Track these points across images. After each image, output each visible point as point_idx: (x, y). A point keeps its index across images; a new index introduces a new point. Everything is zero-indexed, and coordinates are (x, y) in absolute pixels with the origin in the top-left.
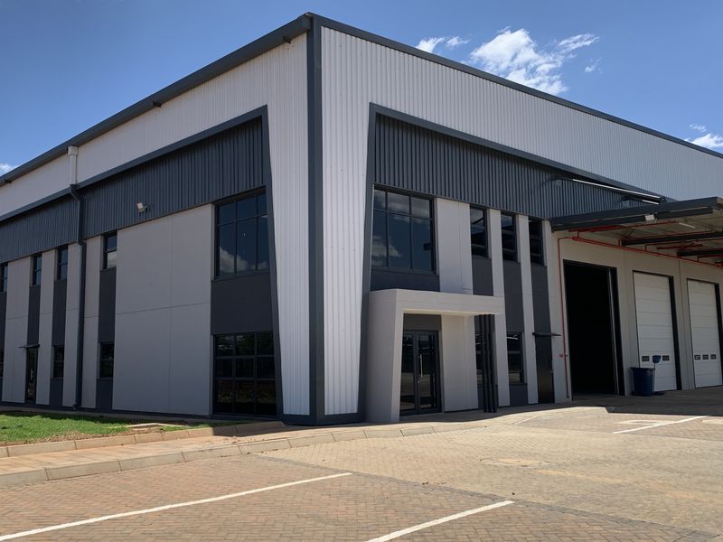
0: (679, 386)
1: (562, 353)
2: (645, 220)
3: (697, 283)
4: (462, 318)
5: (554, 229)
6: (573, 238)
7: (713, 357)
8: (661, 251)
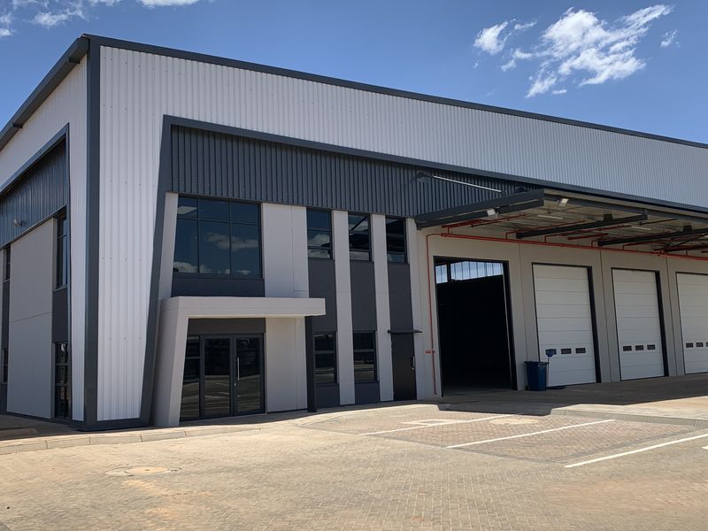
0: (599, 379)
1: (430, 349)
2: (487, 215)
3: (630, 272)
4: (295, 319)
5: (419, 227)
6: (442, 235)
7: (651, 347)
8: (574, 242)
